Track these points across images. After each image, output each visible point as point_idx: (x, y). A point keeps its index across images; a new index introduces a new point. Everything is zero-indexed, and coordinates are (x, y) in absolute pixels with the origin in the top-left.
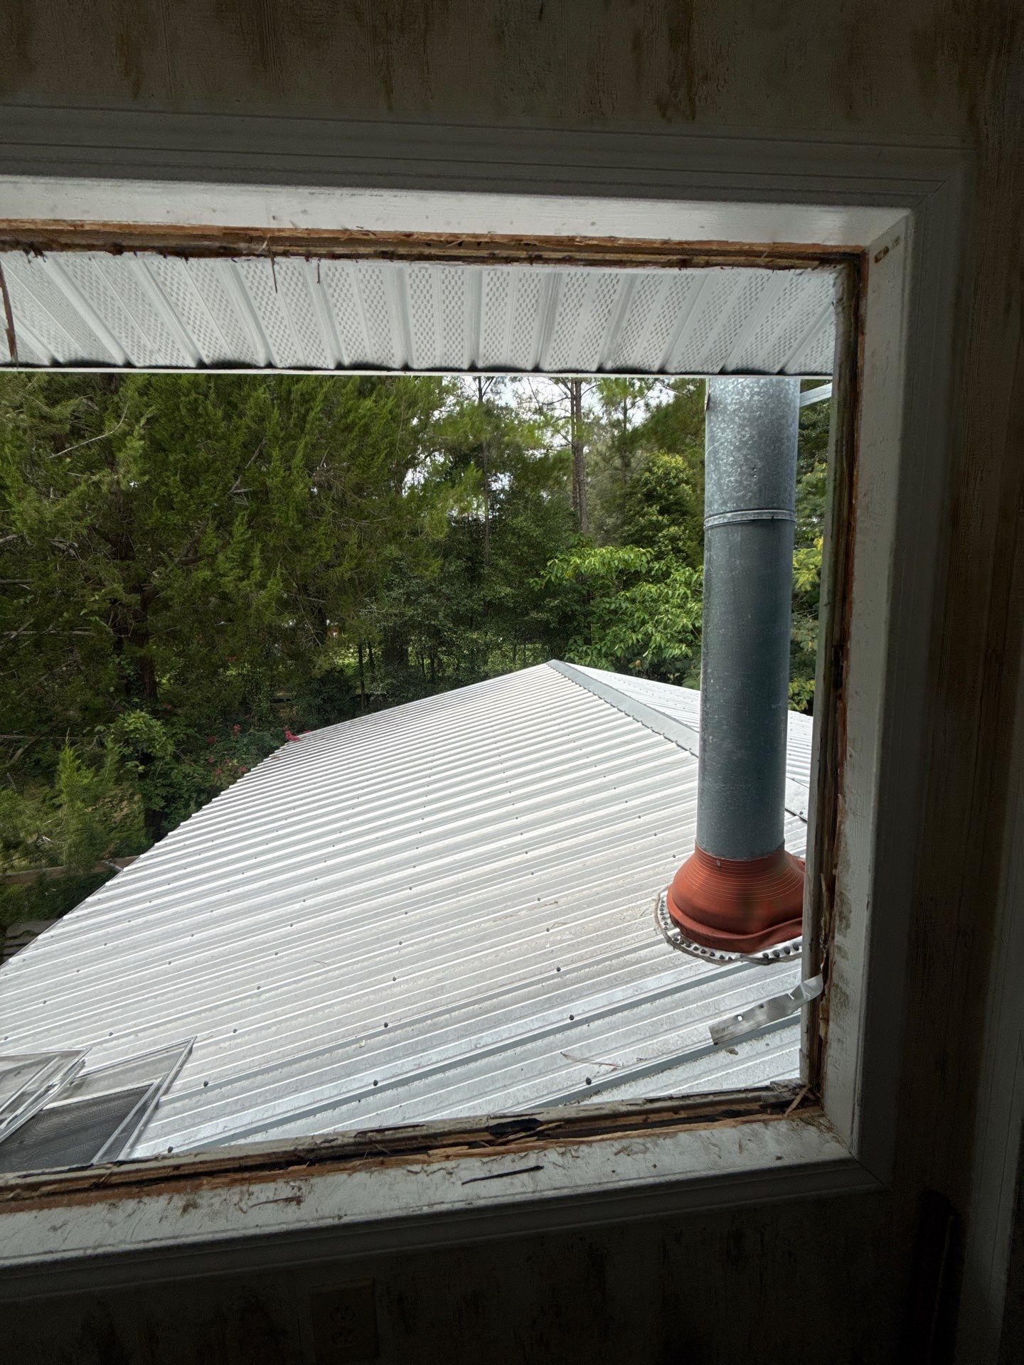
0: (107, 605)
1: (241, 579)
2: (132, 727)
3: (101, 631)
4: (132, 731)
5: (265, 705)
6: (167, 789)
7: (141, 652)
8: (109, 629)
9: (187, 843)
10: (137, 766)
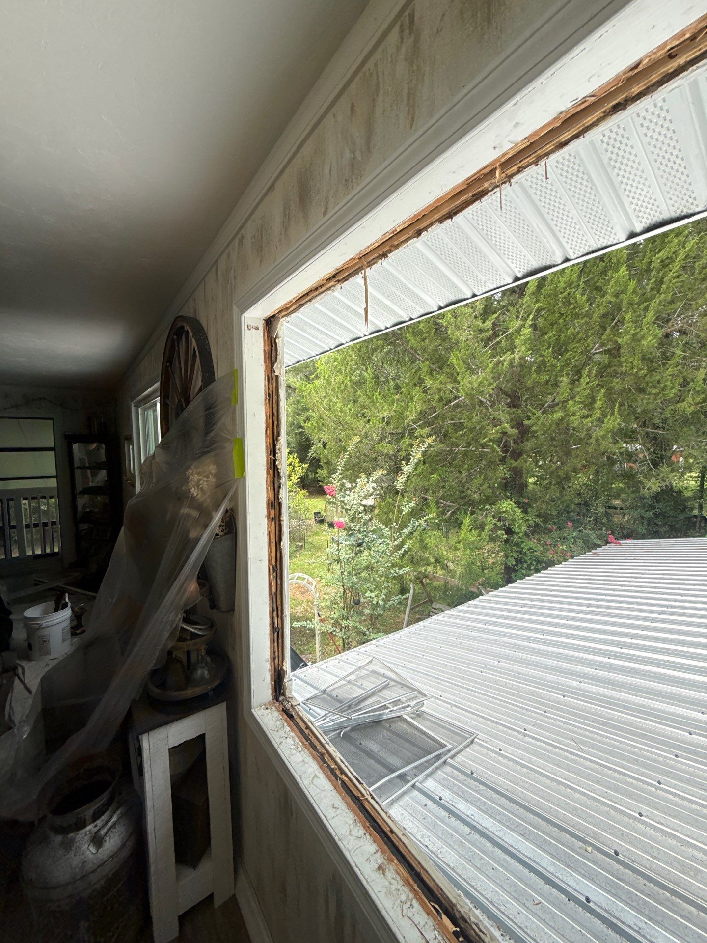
0: (499, 435)
1: (586, 417)
2: (504, 510)
3: (494, 450)
4: (504, 512)
5: (601, 510)
6: (518, 554)
7: (515, 464)
8: (499, 450)
9: (517, 595)
10: (503, 535)
